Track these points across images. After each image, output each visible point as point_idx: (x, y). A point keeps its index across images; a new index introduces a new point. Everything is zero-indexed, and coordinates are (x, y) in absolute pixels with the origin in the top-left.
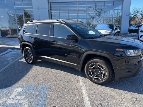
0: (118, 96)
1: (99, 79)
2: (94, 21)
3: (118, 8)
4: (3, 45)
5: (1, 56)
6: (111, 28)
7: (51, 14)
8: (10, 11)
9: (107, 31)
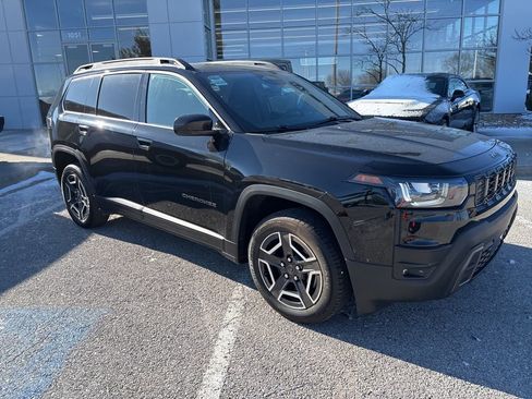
0: (351, 381)
1: (298, 300)
2: (384, 64)
3: (486, 10)
4: (31, 155)
5: (4, 195)
6: (434, 93)
7: (219, 44)
8: (71, 35)
9: (414, 104)
